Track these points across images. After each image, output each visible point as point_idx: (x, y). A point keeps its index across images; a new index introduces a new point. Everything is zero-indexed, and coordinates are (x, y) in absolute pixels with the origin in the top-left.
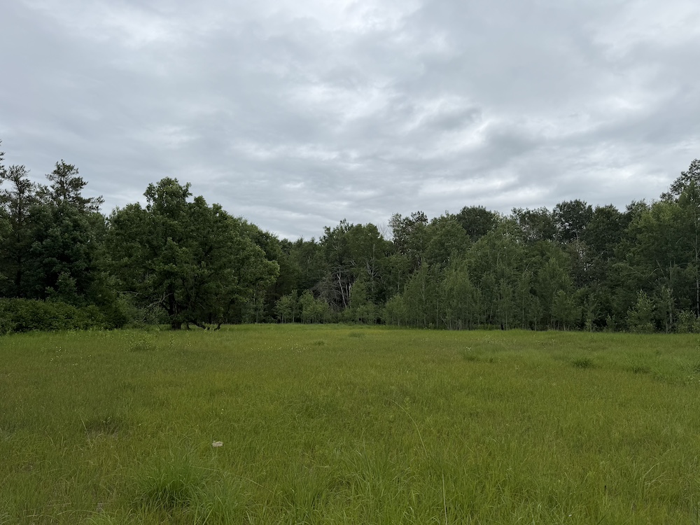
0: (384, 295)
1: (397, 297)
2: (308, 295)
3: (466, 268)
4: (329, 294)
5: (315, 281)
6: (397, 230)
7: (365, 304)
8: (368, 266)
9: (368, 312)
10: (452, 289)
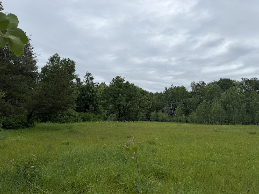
0: (189, 112)
1: (194, 113)
2: (160, 112)
3: (220, 102)
4: (168, 112)
5: (162, 107)
6: (193, 88)
7: (181, 115)
8: (182, 102)
9: (182, 118)
10: (214, 110)
